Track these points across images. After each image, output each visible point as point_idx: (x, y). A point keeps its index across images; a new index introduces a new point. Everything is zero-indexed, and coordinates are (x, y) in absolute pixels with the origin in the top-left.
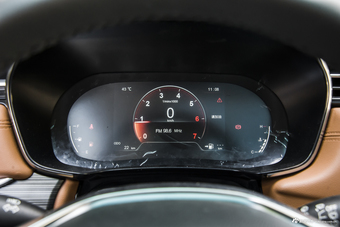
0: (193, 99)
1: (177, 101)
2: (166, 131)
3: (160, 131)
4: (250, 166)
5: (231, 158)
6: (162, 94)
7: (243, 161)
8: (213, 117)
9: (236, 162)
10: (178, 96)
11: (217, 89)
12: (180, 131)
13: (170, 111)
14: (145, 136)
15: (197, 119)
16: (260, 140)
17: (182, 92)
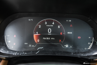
0: (60, 25)
1: (52, 26)
2: (47, 38)
3: (45, 39)
4: (85, 55)
5: (76, 51)
6: (46, 22)
7: (82, 53)
8: (68, 33)
9: (78, 53)
10: (53, 23)
11: (70, 21)
12: (54, 39)
13: (50, 30)
14: (38, 41)
15: (61, 33)
16: (89, 43)
17: (55, 22)
